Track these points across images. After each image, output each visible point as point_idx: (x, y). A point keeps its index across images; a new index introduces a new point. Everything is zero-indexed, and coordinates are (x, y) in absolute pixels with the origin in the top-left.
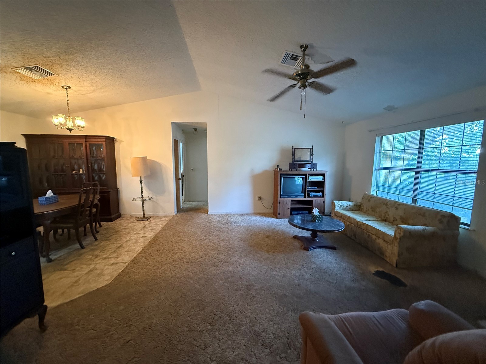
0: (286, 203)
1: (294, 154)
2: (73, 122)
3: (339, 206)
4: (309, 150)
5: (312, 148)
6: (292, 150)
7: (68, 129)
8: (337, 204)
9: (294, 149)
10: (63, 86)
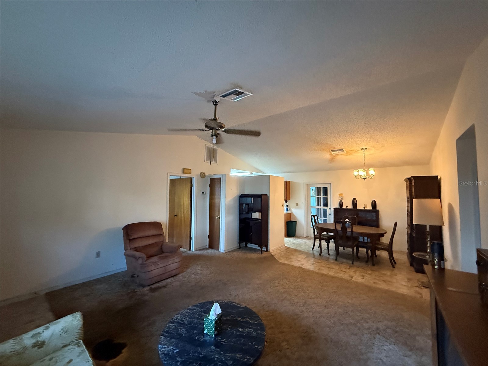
10: (362, 149)
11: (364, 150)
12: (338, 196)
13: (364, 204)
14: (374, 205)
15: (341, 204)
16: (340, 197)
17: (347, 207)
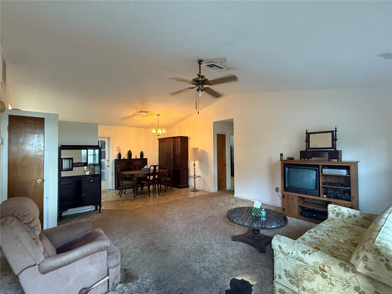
0: (292, 199)
1: (308, 141)
2: (156, 131)
3: (335, 212)
4: (331, 133)
5: (336, 131)
6: (306, 136)
7: (157, 135)
8: (331, 210)
9: (308, 134)
10: (157, 115)
11: (158, 115)
12: (117, 149)
13: (136, 155)
14: (142, 154)
15: (120, 155)
16: (118, 150)
17: (124, 158)
